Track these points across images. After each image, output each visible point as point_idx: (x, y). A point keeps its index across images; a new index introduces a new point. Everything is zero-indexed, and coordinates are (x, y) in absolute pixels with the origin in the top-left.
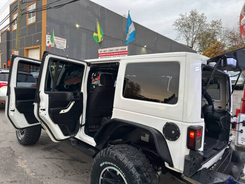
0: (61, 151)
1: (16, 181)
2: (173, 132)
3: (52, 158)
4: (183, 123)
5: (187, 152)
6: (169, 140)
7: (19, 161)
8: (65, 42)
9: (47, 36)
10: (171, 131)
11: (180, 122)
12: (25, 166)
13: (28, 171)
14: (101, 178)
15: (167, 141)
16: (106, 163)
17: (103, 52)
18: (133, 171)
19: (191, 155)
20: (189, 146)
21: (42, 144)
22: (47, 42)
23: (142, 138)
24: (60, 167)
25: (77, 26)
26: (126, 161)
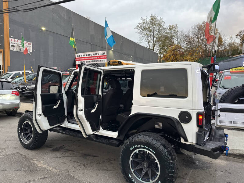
0: (70, 151)
1: (46, 178)
2: (187, 117)
3: (66, 157)
4: (193, 110)
5: (196, 129)
6: (184, 123)
7: (36, 162)
8: (31, 46)
9: (10, 39)
10: (185, 117)
11: (192, 110)
12: (45, 166)
13: (51, 169)
14: (131, 159)
15: (182, 124)
16: (136, 146)
17: (81, 57)
18: (162, 148)
19: (200, 131)
20: (198, 125)
21: (48, 147)
22: (10, 46)
23: (156, 126)
24: (77, 162)
25: (43, 29)
26: (154, 142)
